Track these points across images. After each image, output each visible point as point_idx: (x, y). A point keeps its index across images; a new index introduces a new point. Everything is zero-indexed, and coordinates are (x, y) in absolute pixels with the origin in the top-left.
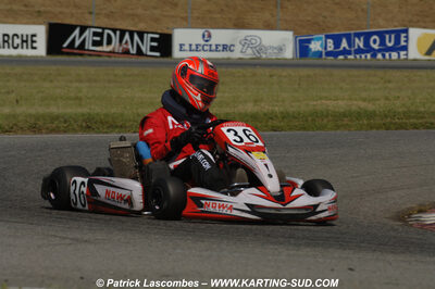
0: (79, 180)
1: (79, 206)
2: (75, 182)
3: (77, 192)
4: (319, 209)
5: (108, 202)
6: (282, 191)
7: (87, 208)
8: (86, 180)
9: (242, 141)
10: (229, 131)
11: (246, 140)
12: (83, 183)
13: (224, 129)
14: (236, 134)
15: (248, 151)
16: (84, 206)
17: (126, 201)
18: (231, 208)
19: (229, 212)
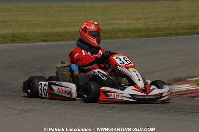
0: (43, 83)
1: (43, 96)
2: (41, 84)
3: (42, 89)
4: (163, 95)
5: (59, 94)
7: (47, 96)
8: (47, 83)
9: (124, 63)
10: (117, 58)
11: (126, 63)
12: (45, 85)
13: (115, 58)
14: (120, 60)
15: (127, 68)
16: (46, 96)
17: (68, 93)
18: (122, 96)
19: (121, 98)
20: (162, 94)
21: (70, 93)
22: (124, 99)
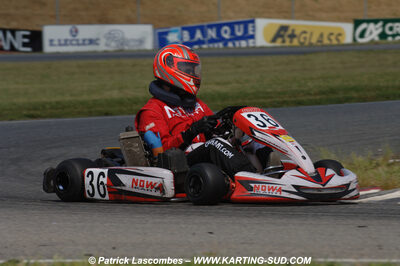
0: (96, 171)
1: (97, 196)
2: (90, 173)
3: (95, 183)
4: (350, 188)
5: (134, 190)
6: (316, 172)
7: (107, 197)
8: (106, 171)
9: (265, 126)
10: (249, 116)
11: (268, 125)
12: (102, 174)
13: (245, 115)
14: (257, 119)
15: (276, 134)
16: (103, 196)
17: (157, 189)
18: (280, 190)
19: (278, 194)
20: (348, 185)
21: (161, 188)
22: (284, 194)
